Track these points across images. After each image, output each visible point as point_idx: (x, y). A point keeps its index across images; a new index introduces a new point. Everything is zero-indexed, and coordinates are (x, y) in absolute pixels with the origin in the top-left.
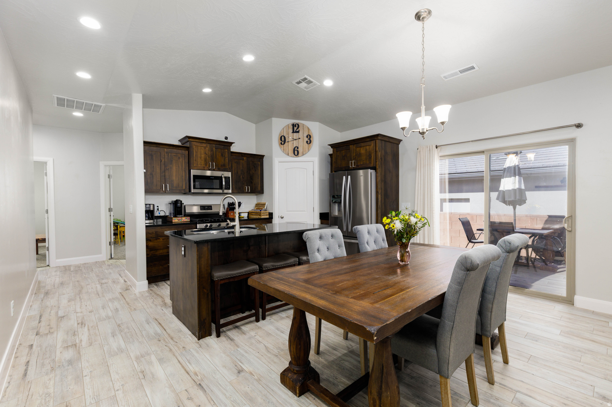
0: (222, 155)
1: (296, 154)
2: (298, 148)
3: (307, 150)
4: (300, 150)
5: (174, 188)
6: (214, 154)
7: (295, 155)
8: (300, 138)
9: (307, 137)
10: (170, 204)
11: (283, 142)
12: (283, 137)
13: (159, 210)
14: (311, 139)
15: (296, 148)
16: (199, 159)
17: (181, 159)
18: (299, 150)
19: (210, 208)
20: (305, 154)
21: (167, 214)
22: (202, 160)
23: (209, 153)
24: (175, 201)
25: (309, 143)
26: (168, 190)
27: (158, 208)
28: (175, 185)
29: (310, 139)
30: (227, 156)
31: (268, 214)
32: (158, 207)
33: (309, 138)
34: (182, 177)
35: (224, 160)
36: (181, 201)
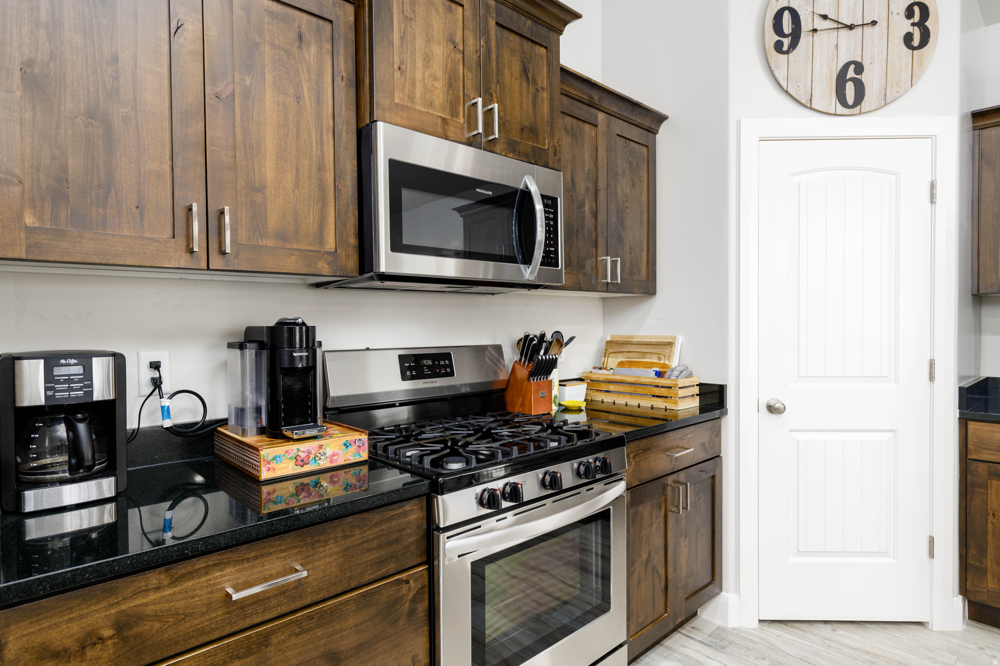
0: (525, 71)
1: (850, 100)
2: (859, 68)
3: (905, 77)
4: (871, 79)
5: (270, 243)
6: (494, 56)
7: (844, 103)
8: (874, 23)
9: (909, 13)
10: (238, 352)
11: (786, 42)
12: (787, 16)
13: (167, 388)
14: (927, 24)
15: (852, 67)
16: (419, 64)
17: (313, 49)
18: (865, 77)
19: (445, 366)
20: (891, 102)
21: (219, 410)
22: (435, 79)
23: (471, 40)
24: (270, 329)
25: (916, 42)
26: (228, 250)
27: (157, 375)
28: (273, 221)
29: (922, 24)
30: (545, 85)
31: (696, 390)
32: (155, 366)
33: (917, 18)
34: (321, 168)
35: (534, 104)
36: (310, 331)
